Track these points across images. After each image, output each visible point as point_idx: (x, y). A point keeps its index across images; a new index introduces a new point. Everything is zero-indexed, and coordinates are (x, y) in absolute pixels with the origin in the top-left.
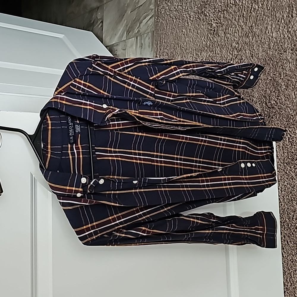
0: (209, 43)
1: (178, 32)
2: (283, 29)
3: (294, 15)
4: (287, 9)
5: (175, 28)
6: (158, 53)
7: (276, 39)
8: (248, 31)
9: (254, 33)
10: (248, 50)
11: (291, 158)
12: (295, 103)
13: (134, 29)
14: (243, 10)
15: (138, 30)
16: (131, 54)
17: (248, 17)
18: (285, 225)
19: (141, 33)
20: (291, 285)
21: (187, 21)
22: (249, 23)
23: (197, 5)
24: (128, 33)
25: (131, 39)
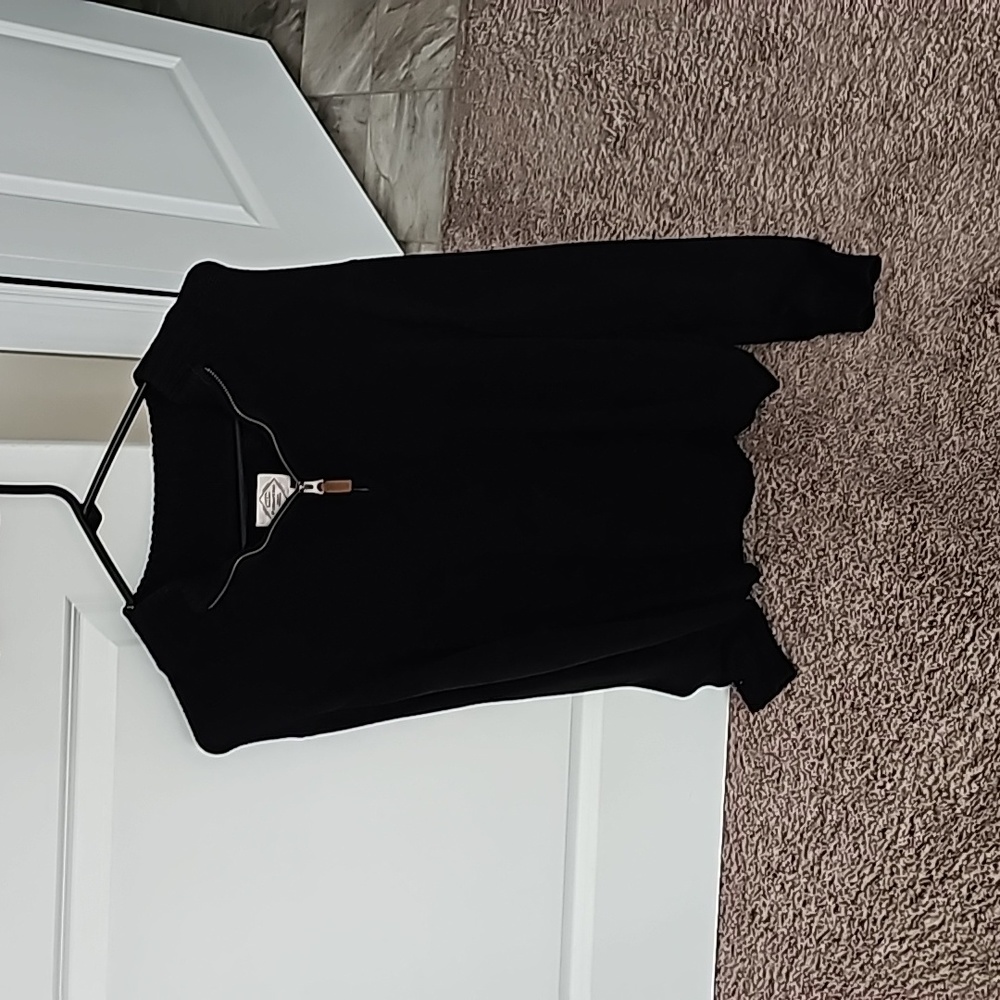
0: (600, 172)
1: (518, 113)
2: (794, 184)
3: (824, 153)
4: (810, 128)
5: (510, 97)
6: (458, 162)
7: (773, 206)
8: (705, 165)
9: (719, 174)
10: (700, 219)
11: (773, 544)
12: (798, 398)
13: (394, 68)
14: (698, 99)
15: (406, 71)
16: (381, 140)
17: (709, 125)
18: (740, 715)
19: (414, 85)
20: (738, 871)
21: (547, 87)
22: (711, 142)
23: (579, 46)
24: (377, 73)
25: (383, 95)
